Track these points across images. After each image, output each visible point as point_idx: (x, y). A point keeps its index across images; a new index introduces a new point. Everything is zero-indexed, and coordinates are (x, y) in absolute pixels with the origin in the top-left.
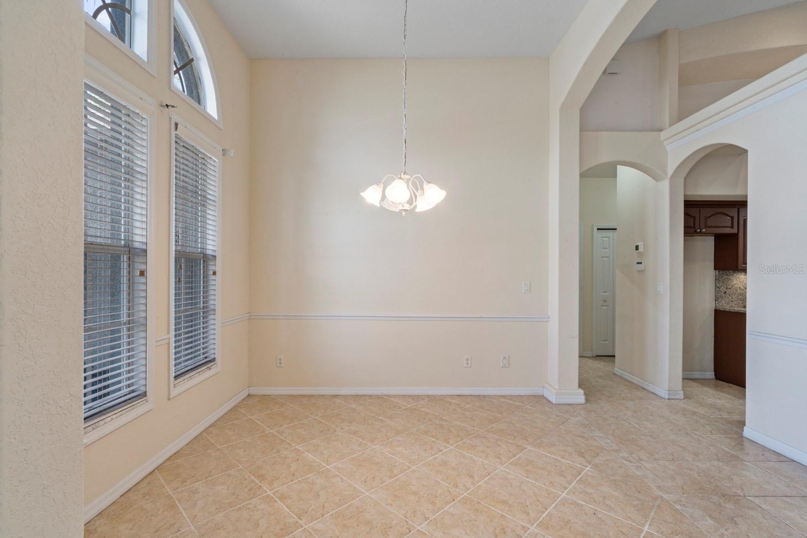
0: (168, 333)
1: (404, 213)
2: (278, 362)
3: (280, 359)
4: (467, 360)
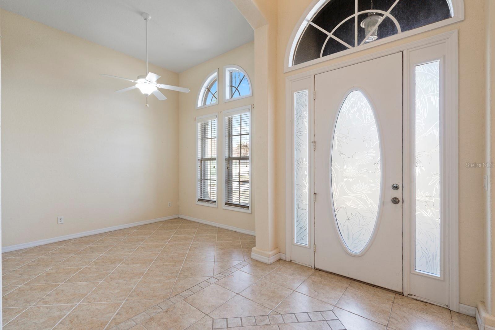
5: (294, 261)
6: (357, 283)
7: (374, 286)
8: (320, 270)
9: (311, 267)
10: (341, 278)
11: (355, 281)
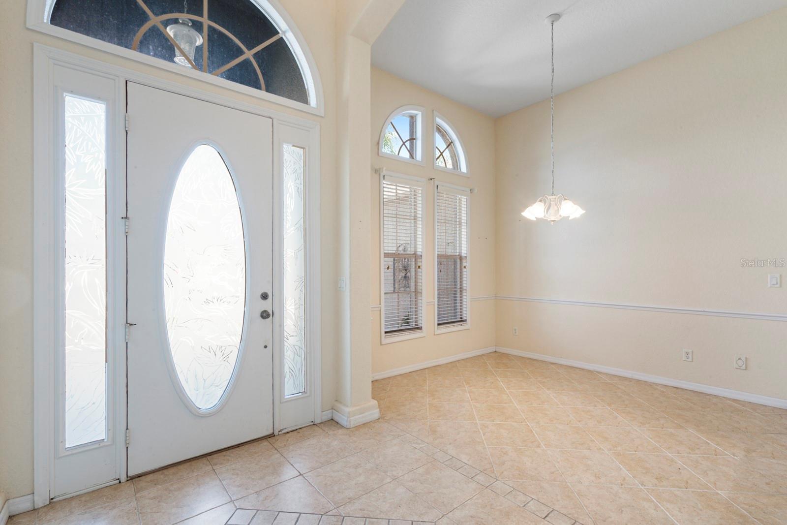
0: (434, 299)
1: (552, 223)
2: (514, 331)
3: (515, 330)
4: (687, 353)
5: (59, 496)
6: (216, 455)
7: (238, 446)
8: (139, 477)
9: (118, 481)
10: (188, 464)
11: (210, 455)
